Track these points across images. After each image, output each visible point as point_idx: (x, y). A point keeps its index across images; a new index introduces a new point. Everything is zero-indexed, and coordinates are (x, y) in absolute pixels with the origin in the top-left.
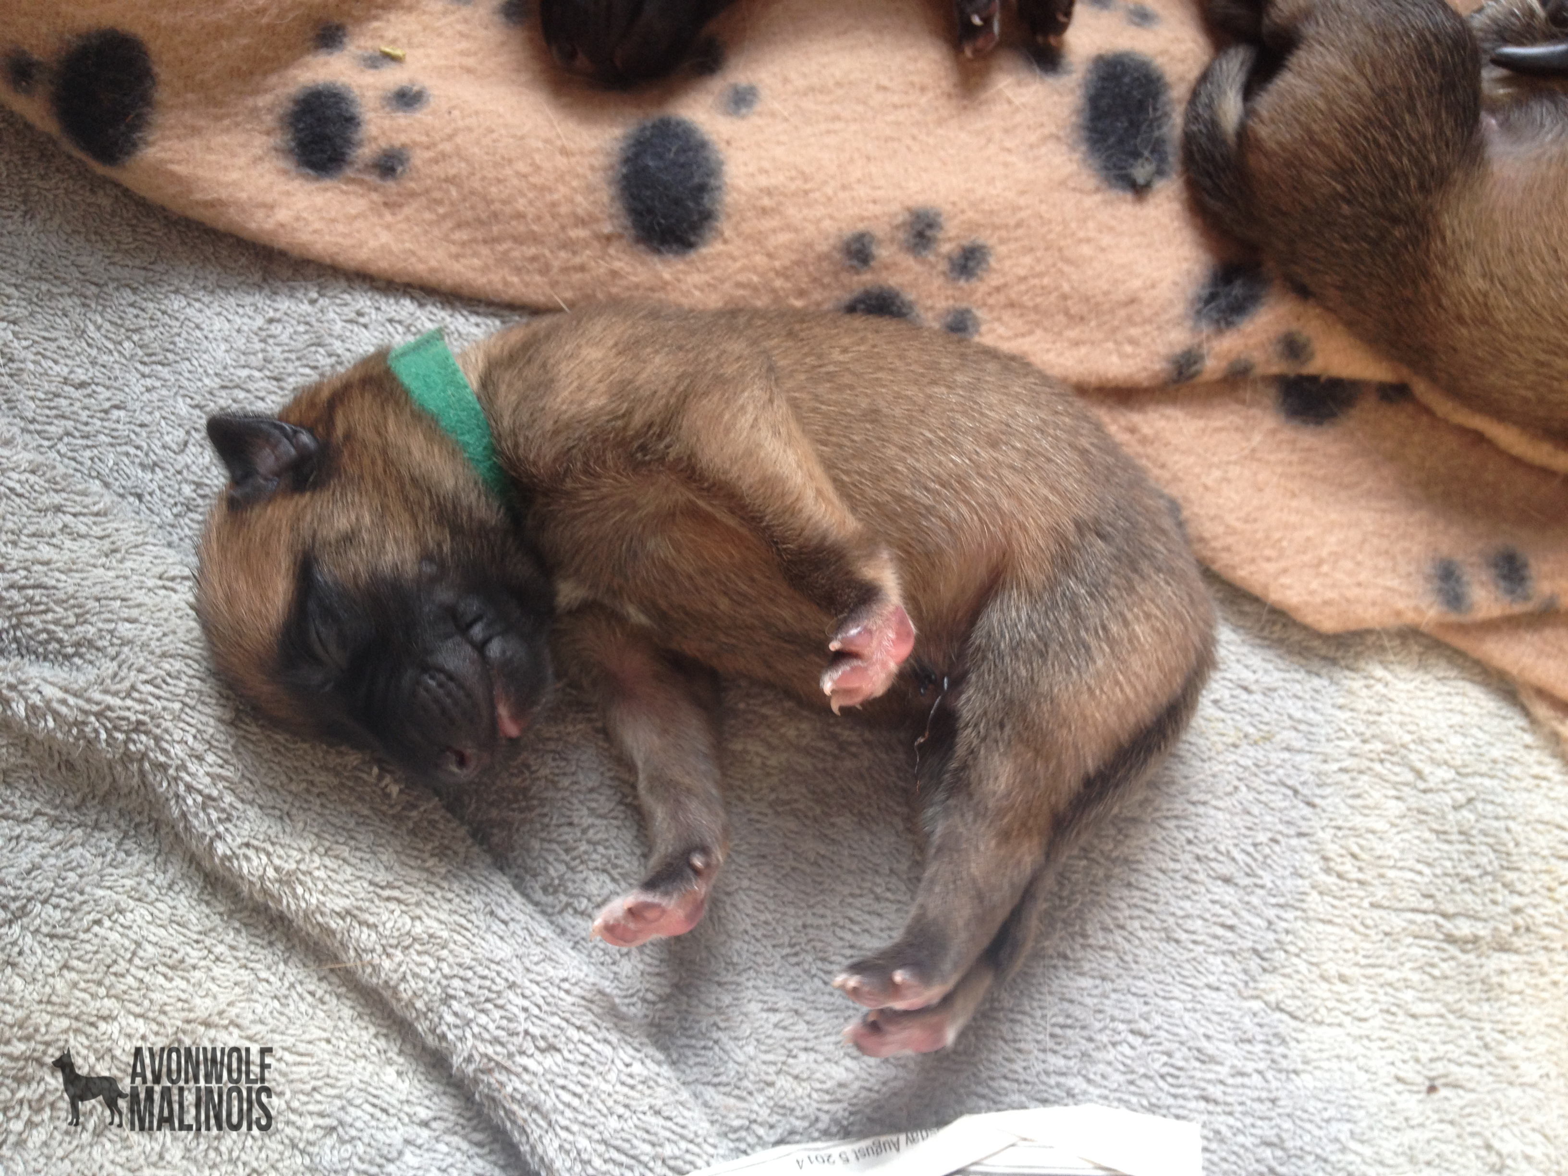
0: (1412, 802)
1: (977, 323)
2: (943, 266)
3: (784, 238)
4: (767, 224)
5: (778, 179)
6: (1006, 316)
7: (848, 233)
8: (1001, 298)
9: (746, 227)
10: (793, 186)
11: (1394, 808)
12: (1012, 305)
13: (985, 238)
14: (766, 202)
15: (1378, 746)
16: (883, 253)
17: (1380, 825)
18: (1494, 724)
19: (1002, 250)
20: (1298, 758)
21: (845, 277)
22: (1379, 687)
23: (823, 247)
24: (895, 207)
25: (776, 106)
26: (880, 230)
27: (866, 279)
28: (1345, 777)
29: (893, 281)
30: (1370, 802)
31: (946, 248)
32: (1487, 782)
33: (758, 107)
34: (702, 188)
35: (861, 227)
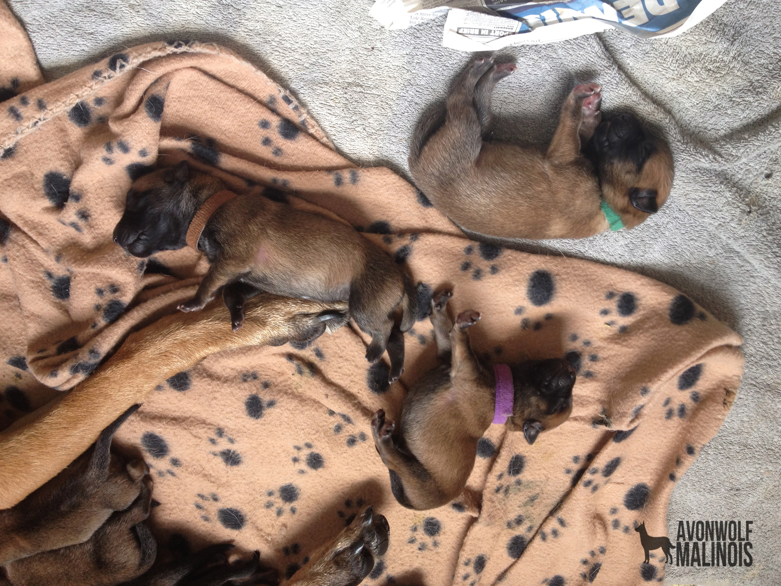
0: (367, 122)
1: (464, 251)
2: (473, 266)
3: (513, 274)
4: (517, 278)
5: (513, 289)
6: (457, 253)
7: (497, 274)
8: (458, 257)
9: (522, 276)
10: (510, 287)
11: (371, 121)
12: (456, 255)
13: (460, 272)
14: (517, 283)
15: (374, 137)
16: (488, 269)
17: (375, 116)
18: (344, 141)
19: (457, 269)
20: (394, 134)
21: (498, 263)
22: (371, 152)
23: (503, 271)
24: (484, 281)
25: (511, 309)
26: (489, 275)
27: (492, 263)
28: (383, 129)
29: (486, 262)
30: (377, 123)
31: (472, 270)
32: (348, 127)
33: (515, 309)
34: (533, 287)
35: (493, 276)
